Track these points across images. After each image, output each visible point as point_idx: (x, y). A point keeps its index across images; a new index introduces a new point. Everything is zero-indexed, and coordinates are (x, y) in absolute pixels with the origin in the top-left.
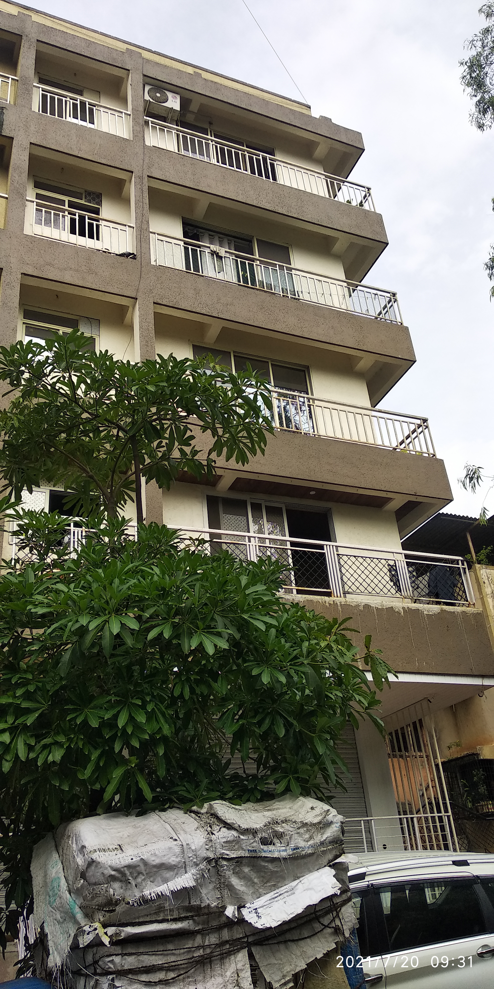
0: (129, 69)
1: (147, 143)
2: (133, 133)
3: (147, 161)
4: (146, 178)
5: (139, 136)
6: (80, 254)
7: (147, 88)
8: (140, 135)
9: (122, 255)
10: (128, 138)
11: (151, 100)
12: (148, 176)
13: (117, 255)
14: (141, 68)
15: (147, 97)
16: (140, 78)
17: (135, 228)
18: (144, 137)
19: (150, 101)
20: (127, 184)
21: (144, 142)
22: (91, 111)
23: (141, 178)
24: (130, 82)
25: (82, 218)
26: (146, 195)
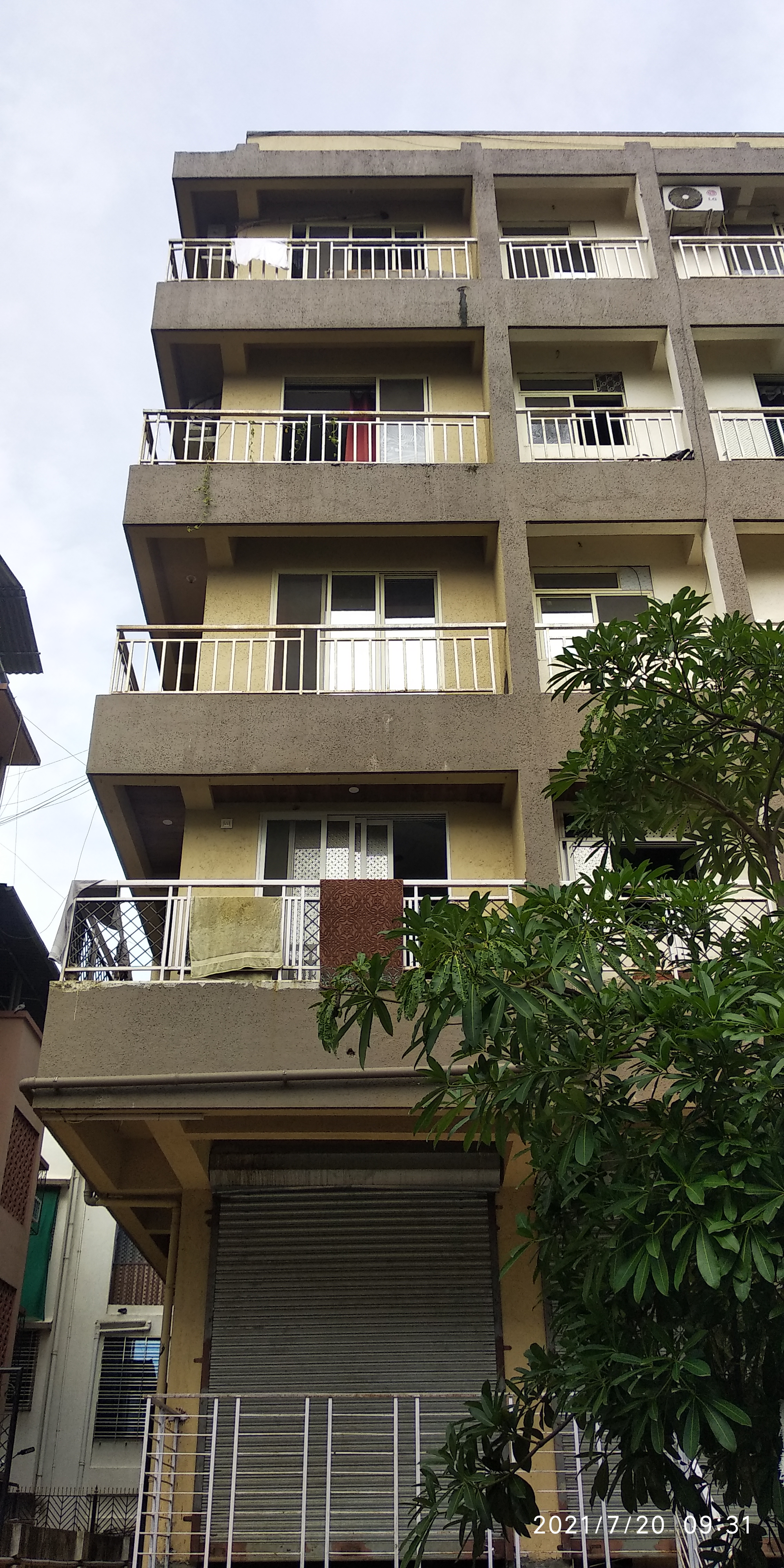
0: (634, 172)
1: (682, 276)
2: (658, 268)
3: (685, 303)
4: (689, 330)
5: (667, 268)
6: (607, 473)
7: (666, 192)
8: (669, 267)
9: (672, 458)
10: (650, 278)
11: (676, 209)
12: (692, 326)
13: (663, 459)
14: (652, 165)
15: (669, 206)
16: (654, 181)
17: (684, 412)
18: (675, 268)
19: (674, 211)
20: (659, 347)
21: (677, 275)
22: (588, 253)
23: (680, 332)
24: (638, 191)
25: (601, 418)
26: (693, 355)
